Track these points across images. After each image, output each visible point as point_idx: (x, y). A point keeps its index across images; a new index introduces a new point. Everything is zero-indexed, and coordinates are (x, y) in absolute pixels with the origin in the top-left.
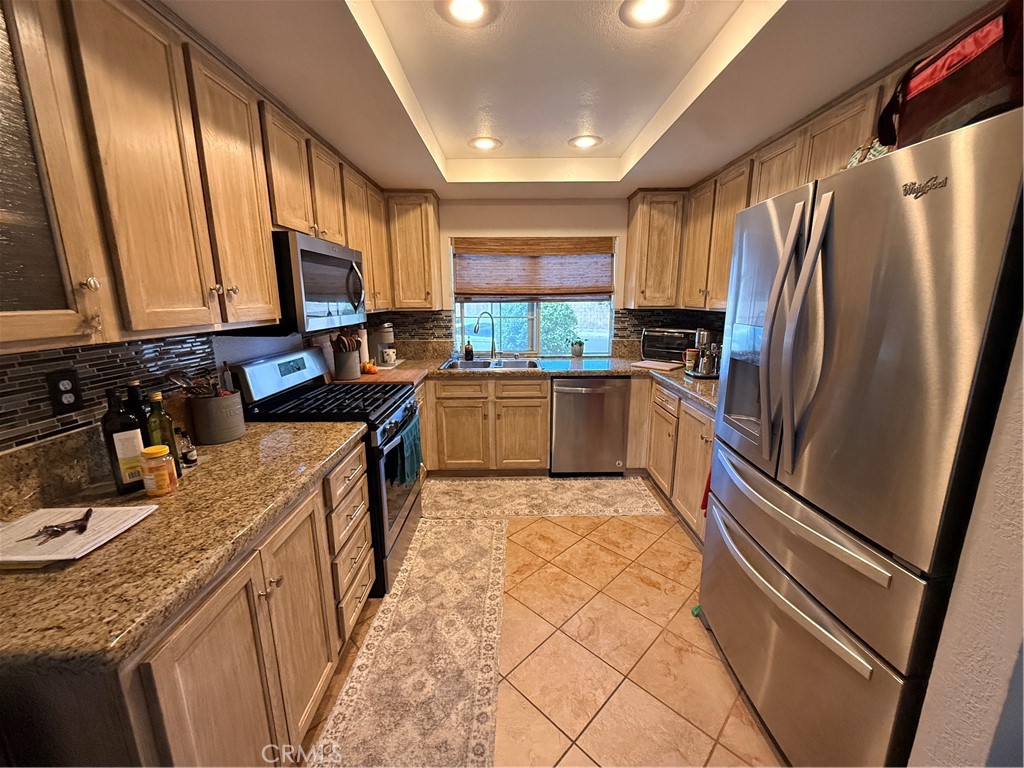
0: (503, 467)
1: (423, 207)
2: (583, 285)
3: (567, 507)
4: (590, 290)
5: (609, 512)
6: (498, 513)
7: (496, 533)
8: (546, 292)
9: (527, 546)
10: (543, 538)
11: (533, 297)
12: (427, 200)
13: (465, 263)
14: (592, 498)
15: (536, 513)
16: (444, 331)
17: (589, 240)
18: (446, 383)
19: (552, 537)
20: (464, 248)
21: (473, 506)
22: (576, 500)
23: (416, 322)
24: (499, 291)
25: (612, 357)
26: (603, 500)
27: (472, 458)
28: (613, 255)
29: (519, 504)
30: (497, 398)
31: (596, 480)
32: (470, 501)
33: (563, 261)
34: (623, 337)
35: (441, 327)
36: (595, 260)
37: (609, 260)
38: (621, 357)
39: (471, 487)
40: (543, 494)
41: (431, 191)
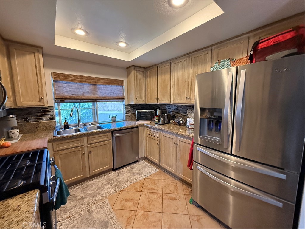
0: (93, 174)
1: (36, 54)
2: (114, 96)
3: (127, 182)
4: (117, 98)
6: (101, 198)
8: (100, 98)
9: (124, 208)
10: (127, 200)
12: (38, 51)
13: (60, 85)
15: (117, 190)
16: (50, 117)
17: (115, 80)
18: (60, 142)
19: (130, 198)
20: (57, 78)
21: (86, 200)
22: (129, 177)
23: (29, 113)
24: (79, 98)
25: (126, 120)
27: (77, 175)
28: (123, 86)
29: (107, 189)
30: (88, 144)
32: (82, 198)
33: (106, 87)
34: (129, 113)
36: (117, 87)
37: (122, 88)
38: (129, 120)
40: (115, 179)
41: (42, 48)
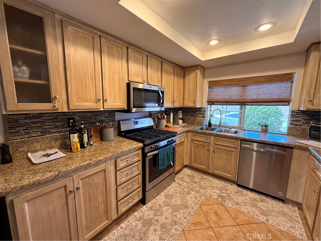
0: (214, 173)
1: (196, 71)
2: (271, 97)
3: (237, 204)
4: (275, 100)
5: (263, 218)
6: (203, 192)
7: (196, 200)
9: (206, 214)
10: (216, 214)
11: (242, 103)
13: (212, 90)
14: (255, 206)
15: (220, 200)
18: (195, 134)
19: (221, 216)
20: (212, 85)
21: (195, 185)
22: (245, 203)
24: (226, 101)
25: (287, 135)
26: (262, 210)
27: (202, 165)
28: (292, 82)
29: (214, 192)
30: (214, 144)
31: (264, 197)
32: (195, 182)
33: (260, 87)
35: (201, 114)
36: (280, 85)
37: (290, 85)
38: (294, 136)
39: (199, 177)
40: (229, 192)
41: (200, 65)
